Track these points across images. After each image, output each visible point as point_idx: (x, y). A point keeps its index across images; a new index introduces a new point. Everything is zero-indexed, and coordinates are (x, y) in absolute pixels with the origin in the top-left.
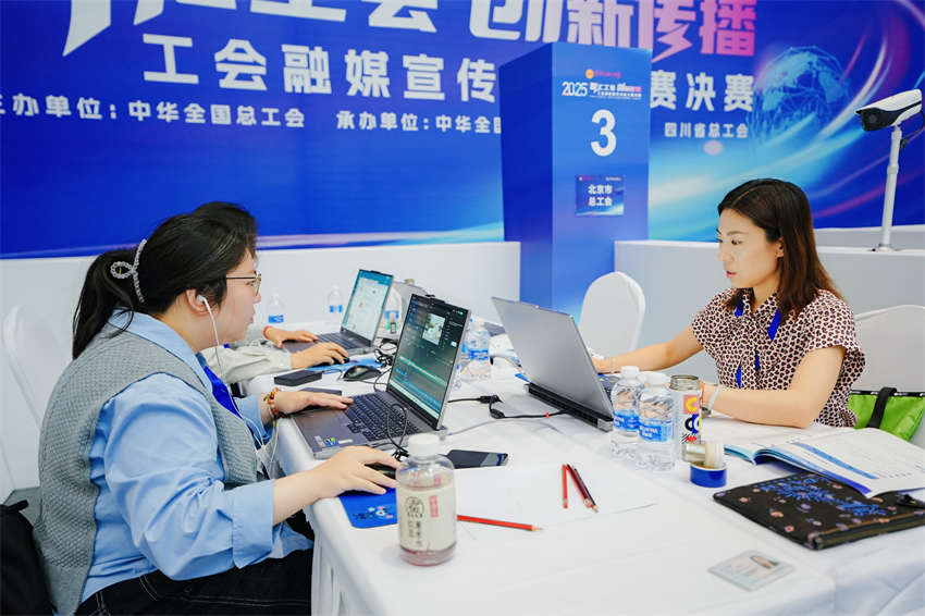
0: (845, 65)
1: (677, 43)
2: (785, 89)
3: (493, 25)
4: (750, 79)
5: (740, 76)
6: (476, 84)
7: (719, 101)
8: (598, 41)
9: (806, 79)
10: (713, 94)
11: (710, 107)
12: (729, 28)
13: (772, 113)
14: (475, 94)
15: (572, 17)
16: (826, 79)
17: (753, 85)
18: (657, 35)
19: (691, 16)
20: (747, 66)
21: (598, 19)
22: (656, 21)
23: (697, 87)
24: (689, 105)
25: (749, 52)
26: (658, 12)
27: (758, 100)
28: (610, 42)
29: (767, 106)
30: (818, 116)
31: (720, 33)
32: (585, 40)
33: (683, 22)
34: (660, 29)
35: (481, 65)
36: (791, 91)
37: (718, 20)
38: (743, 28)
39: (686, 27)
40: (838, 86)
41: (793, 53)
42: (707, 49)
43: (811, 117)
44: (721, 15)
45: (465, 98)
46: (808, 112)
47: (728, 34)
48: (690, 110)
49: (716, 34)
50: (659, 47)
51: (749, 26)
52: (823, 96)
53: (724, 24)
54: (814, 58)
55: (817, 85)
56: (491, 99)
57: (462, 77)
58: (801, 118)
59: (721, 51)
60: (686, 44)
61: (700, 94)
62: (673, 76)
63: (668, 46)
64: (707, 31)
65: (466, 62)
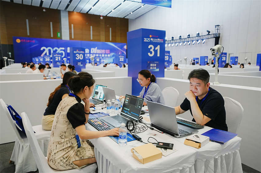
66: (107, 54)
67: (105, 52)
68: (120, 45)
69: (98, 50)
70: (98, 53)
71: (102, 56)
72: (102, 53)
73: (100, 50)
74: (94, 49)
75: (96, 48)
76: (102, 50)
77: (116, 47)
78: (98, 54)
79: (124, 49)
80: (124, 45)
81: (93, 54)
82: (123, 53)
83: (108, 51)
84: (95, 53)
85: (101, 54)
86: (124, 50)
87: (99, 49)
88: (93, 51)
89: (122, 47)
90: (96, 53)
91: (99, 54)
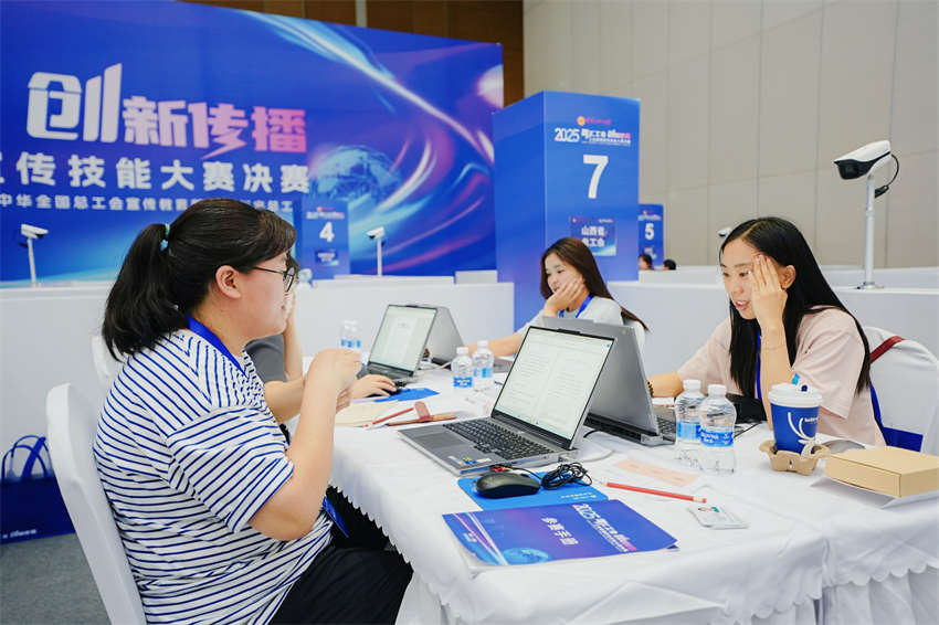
0: (393, 159)
1: (232, 142)
2: (339, 177)
3: (49, 128)
4: (305, 169)
5: (295, 166)
6: (35, 172)
7: (276, 184)
8: (155, 140)
9: (358, 169)
10: (270, 180)
11: (268, 189)
12: (281, 131)
13: (328, 194)
14: (34, 179)
15: (127, 123)
16: (376, 169)
17: (308, 174)
18: (211, 137)
19: (244, 124)
20: (300, 159)
21: (154, 125)
22: (210, 127)
23: (254, 174)
24: (247, 187)
25: (302, 148)
26: (211, 121)
27: (314, 185)
28: (166, 141)
29: (322, 188)
30: (373, 196)
31: (272, 137)
32: (142, 140)
33: (237, 128)
34: (214, 132)
35: (40, 157)
36: (345, 177)
37: (269, 126)
38: (294, 132)
39: (238, 132)
40: (388, 175)
41: (343, 151)
42: (261, 146)
43: (366, 197)
44: (272, 122)
45: (25, 180)
46: (362, 193)
47: (280, 136)
48: (248, 192)
49: (268, 138)
50: (214, 146)
51: (300, 131)
52: (375, 181)
53: (276, 129)
54: (364, 154)
55: (369, 173)
56: (52, 183)
57: (22, 165)
58: (357, 197)
59: (275, 147)
60: (241, 144)
61: (257, 180)
62: (229, 166)
63: (222, 145)
64: (259, 135)
65: (25, 156)
66: (275, 161)
67: (246, 134)
68: (435, 55)
69: (139, 101)
70: (140, 132)
71: (197, 177)
72: (201, 141)
73: (165, 107)
74: (70, 82)
75: (114, 74)
76: (199, 109)
77: (384, 78)
78: (134, 151)
79: (484, 107)
80: (482, 67)
81: (60, 151)
82: (465, 152)
83: (289, 118)
84: (90, 135)
85: (194, 157)
86: (482, 116)
87: (157, 95)
88: (68, 118)
89: (454, 91)
90: (110, 135)
91: (157, 156)
